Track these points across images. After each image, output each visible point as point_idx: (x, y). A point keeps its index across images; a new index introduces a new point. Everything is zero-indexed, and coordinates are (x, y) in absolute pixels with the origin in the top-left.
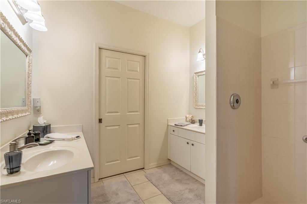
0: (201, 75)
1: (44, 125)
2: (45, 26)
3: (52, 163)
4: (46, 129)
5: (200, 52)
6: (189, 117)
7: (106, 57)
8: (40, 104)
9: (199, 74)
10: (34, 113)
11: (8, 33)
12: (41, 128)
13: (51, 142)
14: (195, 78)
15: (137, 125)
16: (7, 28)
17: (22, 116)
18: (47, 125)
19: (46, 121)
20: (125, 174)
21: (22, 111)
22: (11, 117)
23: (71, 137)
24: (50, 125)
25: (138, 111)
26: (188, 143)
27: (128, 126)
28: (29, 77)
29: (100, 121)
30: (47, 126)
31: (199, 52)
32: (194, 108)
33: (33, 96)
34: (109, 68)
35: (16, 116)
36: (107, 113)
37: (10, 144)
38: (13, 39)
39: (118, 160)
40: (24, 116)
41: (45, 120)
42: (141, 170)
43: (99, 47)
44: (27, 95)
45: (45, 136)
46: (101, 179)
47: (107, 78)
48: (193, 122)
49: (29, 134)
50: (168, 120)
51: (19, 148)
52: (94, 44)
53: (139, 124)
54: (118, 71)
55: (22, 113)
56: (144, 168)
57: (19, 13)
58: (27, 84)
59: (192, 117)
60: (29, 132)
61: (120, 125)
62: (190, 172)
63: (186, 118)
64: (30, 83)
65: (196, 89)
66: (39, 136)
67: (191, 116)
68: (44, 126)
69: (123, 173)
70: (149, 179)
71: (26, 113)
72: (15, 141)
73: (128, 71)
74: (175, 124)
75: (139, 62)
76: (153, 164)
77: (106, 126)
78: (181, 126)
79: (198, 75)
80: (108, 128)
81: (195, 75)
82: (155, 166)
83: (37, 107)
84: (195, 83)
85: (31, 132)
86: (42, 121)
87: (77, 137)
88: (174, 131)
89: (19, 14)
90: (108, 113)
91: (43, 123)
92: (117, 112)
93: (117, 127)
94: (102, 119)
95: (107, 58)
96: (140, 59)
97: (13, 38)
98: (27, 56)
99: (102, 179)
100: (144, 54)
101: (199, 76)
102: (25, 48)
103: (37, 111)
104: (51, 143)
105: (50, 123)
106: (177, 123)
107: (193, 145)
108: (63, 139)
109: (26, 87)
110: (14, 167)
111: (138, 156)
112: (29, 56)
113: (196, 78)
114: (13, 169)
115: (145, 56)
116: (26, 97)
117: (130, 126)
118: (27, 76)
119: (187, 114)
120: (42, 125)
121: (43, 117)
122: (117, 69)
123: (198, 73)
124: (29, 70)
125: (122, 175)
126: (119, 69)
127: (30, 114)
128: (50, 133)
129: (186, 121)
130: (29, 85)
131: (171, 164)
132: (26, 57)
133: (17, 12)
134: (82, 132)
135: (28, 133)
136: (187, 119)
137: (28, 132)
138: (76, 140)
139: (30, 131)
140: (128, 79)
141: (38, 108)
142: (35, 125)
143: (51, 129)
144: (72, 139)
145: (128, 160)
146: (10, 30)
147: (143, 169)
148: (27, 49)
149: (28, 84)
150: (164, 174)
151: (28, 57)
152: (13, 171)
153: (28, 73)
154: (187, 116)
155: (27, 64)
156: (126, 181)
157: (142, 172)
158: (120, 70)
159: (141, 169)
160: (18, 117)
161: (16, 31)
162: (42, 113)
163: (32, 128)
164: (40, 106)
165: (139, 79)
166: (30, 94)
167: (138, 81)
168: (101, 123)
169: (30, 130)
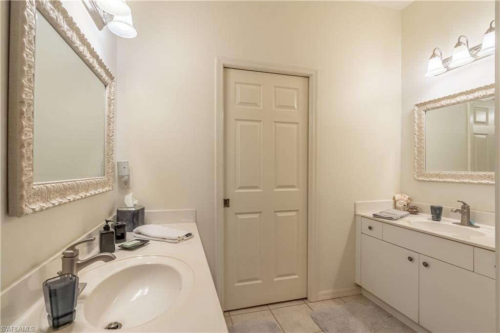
0: (433, 108)
1: (134, 209)
2: (132, 25)
3: (139, 293)
4: (137, 217)
5: (434, 55)
6: (403, 199)
7: (236, 83)
8: (129, 171)
9: (429, 106)
10: (120, 187)
11: (66, 34)
12: (129, 214)
13: (143, 243)
14: (416, 115)
15: (294, 214)
16: (62, 22)
17: (95, 195)
18: (138, 209)
19: (137, 201)
20: (271, 307)
21: (97, 184)
22: (71, 197)
23: (177, 237)
24: (143, 209)
25: (296, 186)
26: (411, 259)
27: (277, 214)
28: (109, 124)
29: (226, 203)
30: (138, 211)
31: (431, 58)
32: (415, 180)
33: (118, 157)
34: (241, 103)
35: (83, 194)
36: (238, 189)
37: (63, 256)
38: (76, 47)
39: (257, 279)
40: (100, 193)
41: (136, 199)
42: (302, 302)
43: (224, 65)
44: (106, 155)
45: (135, 230)
46: (228, 311)
47: (238, 122)
48: (413, 210)
49: (106, 228)
50: (355, 203)
51: (79, 262)
52: (216, 58)
53: (297, 211)
54: (258, 108)
55: (96, 189)
56: (306, 298)
57: (91, 7)
58: (106, 136)
59: (409, 199)
60: (106, 224)
61: (260, 212)
62: (418, 324)
63: (395, 202)
64: (111, 134)
65: (420, 140)
66: (125, 230)
67: (408, 197)
68: (134, 211)
69: (267, 305)
70: (322, 327)
71: (103, 187)
72: (72, 248)
73: (275, 108)
74: (374, 215)
75: (297, 89)
76: (326, 292)
77: (236, 214)
78: (391, 219)
79: (424, 108)
80: (241, 217)
81: (416, 108)
82: (330, 297)
83: (123, 177)
84: (416, 128)
85: (110, 224)
86: (131, 202)
87: (187, 235)
88: (370, 228)
89: (93, 10)
90: (241, 188)
91: (132, 205)
92: (256, 187)
93: (257, 216)
94: (229, 200)
95: (237, 85)
96: (299, 83)
97: (76, 45)
98: (106, 86)
99: (230, 312)
100: (307, 73)
101: (428, 109)
102: (102, 71)
103: (124, 184)
104: (142, 245)
105: (144, 206)
106: (377, 212)
107: (426, 264)
108: (164, 239)
109: (106, 141)
110: (60, 314)
111: (294, 274)
112: (110, 87)
113: (420, 115)
114: (58, 318)
115: (308, 77)
116: (105, 159)
117: (279, 214)
118: (106, 122)
119: (397, 193)
120: (130, 209)
121: (133, 195)
122: (256, 104)
123: (425, 104)
124: (109, 111)
125: (266, 308)
126: (259, 104)
127: (111, 189)
128: (143, 224)
129: (395, 207)
130: (110, 138)
131: (361, 294)
132: (104, 87)
133: (90, 6)
134: (195, 223)
135: (104, 226)
136: (397, 204)
137: (104, 223)
138: (186, 242)
139: (107, 222)
140: (276, 124)
141: (125, 179)
142: (120, 209)
143: (146, 215)
144: (179, 239)
145: (275, 279)
146: (69, 28)
147: (305, 300)
148: (106, 74)
149: (108, 135)
150: (352, 320)
151: (108, 87)
152: (58, 323)
153: (109, 116)
154: (397, 197)
155: (107, 100)
156: (275, 325)
157: (302, 306)
158: (262, 108)
159: (302, 299)
160: (86, 197)
161: (92, 46)
162: (131, 186)
163: (116, 213)
164: (129, 176)
165: (297, 123)
166: (112, 154)
167: (295, 126)
168: (228, 206)
169: (108, 219)
